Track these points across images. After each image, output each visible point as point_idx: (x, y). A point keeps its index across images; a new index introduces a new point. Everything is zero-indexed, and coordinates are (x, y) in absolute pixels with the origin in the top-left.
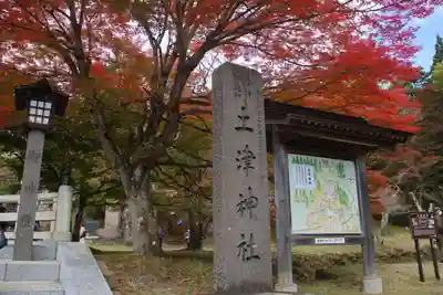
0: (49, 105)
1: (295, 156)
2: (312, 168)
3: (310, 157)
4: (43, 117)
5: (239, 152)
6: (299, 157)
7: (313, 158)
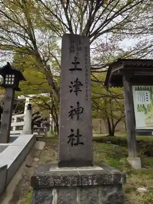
0: (13, 76)
1: (137, 87)
2: (148, 92)
4: (11, 81)
5: (72, 83)
6: (140, 86)
7: (149, 87)
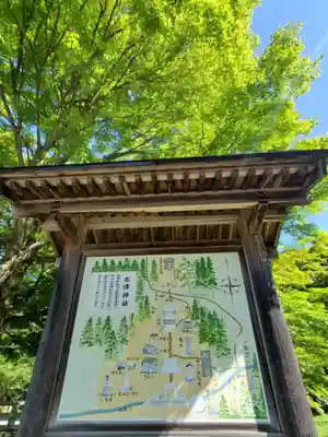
1: (100, 260)
2: (134, 276)
3: (132, 258)
6: (109, 259)
7: (139, 259)
